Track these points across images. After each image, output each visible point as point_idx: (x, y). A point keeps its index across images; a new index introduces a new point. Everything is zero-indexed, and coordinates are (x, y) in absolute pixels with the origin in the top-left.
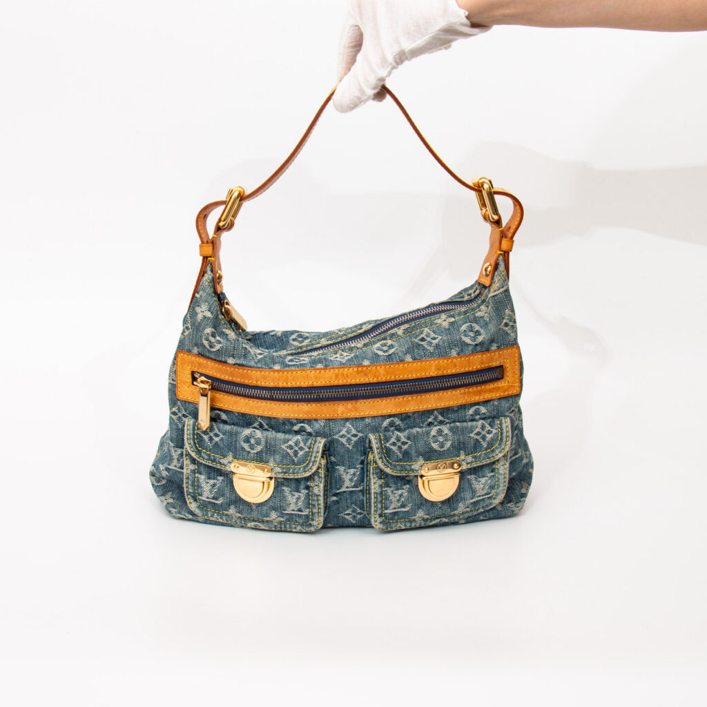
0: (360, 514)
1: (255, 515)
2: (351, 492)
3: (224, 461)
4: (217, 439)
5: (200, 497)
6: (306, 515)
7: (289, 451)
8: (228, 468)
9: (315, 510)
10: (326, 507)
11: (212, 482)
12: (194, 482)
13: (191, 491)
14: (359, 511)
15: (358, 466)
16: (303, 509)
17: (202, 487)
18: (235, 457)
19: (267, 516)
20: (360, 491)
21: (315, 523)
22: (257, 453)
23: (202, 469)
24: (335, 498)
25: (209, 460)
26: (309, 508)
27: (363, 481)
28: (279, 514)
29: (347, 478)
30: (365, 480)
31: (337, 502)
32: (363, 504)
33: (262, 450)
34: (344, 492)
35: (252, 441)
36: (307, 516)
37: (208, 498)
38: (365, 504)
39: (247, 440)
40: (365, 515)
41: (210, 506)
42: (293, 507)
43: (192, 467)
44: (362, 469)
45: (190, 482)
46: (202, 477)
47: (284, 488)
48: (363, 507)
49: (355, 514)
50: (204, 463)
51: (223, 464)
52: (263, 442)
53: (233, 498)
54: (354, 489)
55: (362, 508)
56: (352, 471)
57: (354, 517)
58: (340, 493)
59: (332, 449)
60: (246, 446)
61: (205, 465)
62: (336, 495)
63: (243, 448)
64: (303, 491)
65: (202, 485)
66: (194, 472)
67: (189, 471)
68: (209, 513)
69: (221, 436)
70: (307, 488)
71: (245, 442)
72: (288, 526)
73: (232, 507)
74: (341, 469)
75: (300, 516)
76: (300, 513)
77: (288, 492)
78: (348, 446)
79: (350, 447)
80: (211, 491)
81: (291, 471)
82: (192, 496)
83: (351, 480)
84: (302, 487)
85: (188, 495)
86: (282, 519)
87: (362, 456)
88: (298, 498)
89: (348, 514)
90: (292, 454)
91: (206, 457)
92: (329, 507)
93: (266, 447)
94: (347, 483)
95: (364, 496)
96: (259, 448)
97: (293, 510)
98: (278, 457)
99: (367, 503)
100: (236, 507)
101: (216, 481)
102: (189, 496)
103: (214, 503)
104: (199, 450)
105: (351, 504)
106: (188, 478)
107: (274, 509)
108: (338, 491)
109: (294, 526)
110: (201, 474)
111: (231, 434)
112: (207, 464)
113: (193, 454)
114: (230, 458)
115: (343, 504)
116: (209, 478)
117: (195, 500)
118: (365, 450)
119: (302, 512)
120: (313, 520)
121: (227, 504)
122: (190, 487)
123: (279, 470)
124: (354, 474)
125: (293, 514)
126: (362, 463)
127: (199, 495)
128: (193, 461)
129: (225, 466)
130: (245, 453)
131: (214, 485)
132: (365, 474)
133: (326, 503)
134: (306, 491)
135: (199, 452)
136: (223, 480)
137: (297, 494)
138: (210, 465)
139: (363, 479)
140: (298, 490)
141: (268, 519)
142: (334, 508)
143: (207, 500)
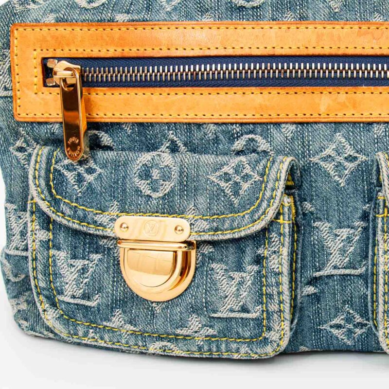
0: (362, 325)
1: (159, 324)
2: (344, 277)
3: (103, 218)
4: (90, 178)
5: (61, 298)
6: (256, 319)
7: (223, 184)
8: (108, 232)
9: (273, 307)
10: (294, 308)
11: (79, 263)
12: (46, 266)
13: (42, 284)
14: (358, 319)
15: (356, 224)
16: (250, 306)
17: (61, 276)
18: (123, 211)
19: (182, 326)
20: (360, 276)
21: (273, 336)
22: (163, 198)
23: (61, 237)
24: (311, 290)
25: (74, 218)
26: (262, 303)
27: (366, 257)
28: (204, 320)
29: (334, 246)
30: (370, 253)
31: (316, 298)
32: (366, 306)
33: (172, 191)
34: (330, 277)
35: (155, 174)
36: (258, 322)
37: (74, 297)
38: (370, 304)
39: (146, 174)
40: (370, 329)
41: (80, 316)
42: (231, 303)
43: (43, 235)
44: (366, 229)
45: (40, 267)
46: (62, 255)
47: (214, 265)
48: (367, 312)
49: (351, 326)
50: (65, 222)
51: (101, 225)
52: (175, 175)
53: (119, 294)
54: (347, 271)
55: (364, 314)
56: (345, 232)
57: (350, 332)
58: (321, 277)
59: (306, 185)
60: (144, 186)
61: (68, 229)
62: (313, 281)
63: (138, 191)
64: (249, 268)
65: (62, 272)
66: (46, 245)
67: (37, 245)
68: (79, 328)
69: (99, 170)
70: (258, 260)
71: (140, 176)
72: (224, 346)
73: (118, 312)
74: (323, 226)
75: (244, 322)
76: (245, 315)
77: (221, 272)
78: (337, 178)
79: (342, 182)
80: (78, 283)
81: (227, 225)
82: (47, 297)
83: (343, 251)
84: (248, 258)
85: (38, 294)
86: (211, 331)
87: (365, 203)
88: (241, 283)
89: (338, 327)
90: (228, 191)
91: (68, 211)
92: (301, 309)
93: (181, 183)
94: (336, 259)
95: (367, 287)
96: (167, 187)
97: (232, 311)
98: (202, 201)
99: (373, 302)
100: (124, 312)
101: (86, 262)
102: (41, 297)
103: (86, 307)
104: (55, 199)
105: (344, 302)
106: (35, 259)
107: (195, 310)
108: (317, 274)
109: (234, 346)
110: (59, 249)
111: (116, 165)
112: (70, 224)
113: (44, 206)
114: (114, 211)
115: (327, 302)
116: (74, 257)
117: (54, 305)
118: (370, 191)
119: (248, 312)
120: (269, 329)
121: (107, 306)
122: (40, 276)
123: (205, 225)
124: (349, 240)
125: (231, 319)
126: (365, 217)
127: (59, 294)
128: (47, 222)
129: (105, 227)
130: (141, 200)
131: (84, 270)
132: (371, 241)
133: (294, 299)
134: (256, 268)
135: (55, 203)
136: (100, 260)
137: (237, 275)
138: (76, 226)
139: (367, 253)
140: (240, 268)
141: (184, 332)
142: (309, 312)
143: (72, 301)
